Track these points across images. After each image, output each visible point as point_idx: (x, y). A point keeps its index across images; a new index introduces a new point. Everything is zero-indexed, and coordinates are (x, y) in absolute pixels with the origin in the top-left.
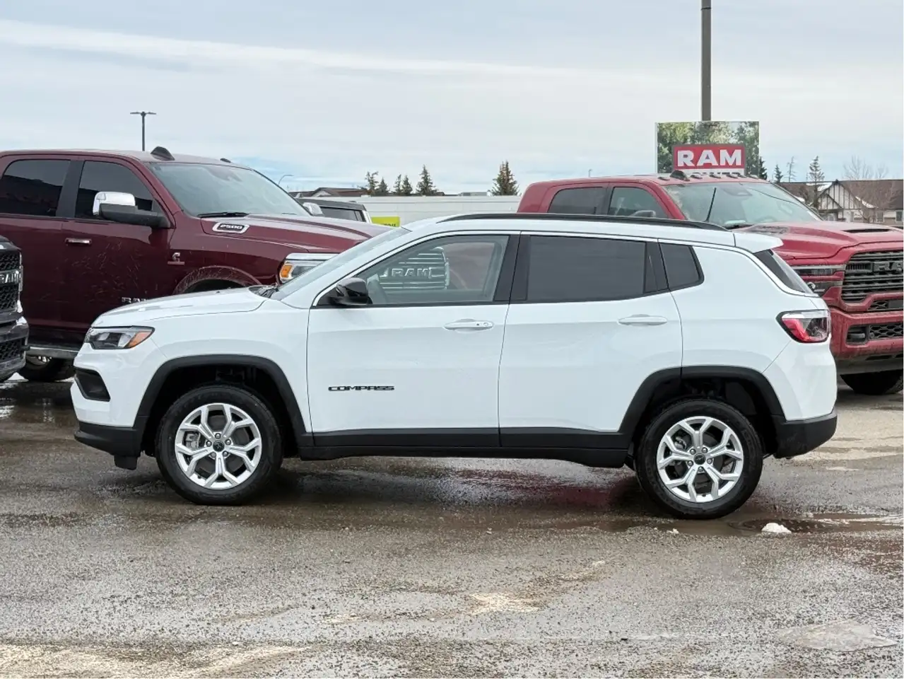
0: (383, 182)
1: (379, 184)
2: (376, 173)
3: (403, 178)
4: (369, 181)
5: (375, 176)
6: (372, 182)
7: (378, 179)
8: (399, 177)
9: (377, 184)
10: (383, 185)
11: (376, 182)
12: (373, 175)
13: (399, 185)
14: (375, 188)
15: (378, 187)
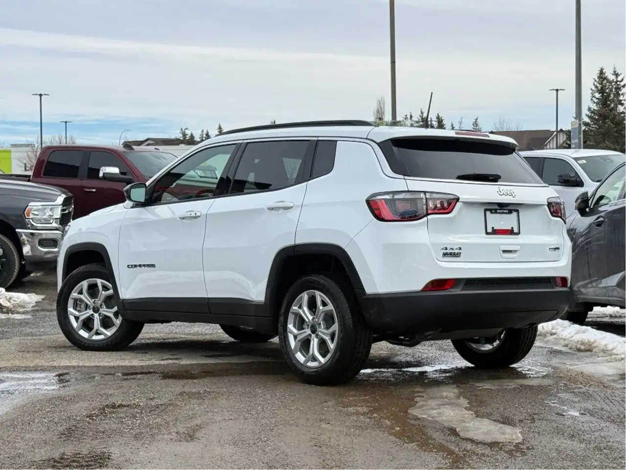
0: (192, 134)
1: (189, 135)
2: (187, 129)
3: (205, 132)
4: (182, 134)
5: (186, 130)
6: (184, 135)
7: (188, 132)
8: (203, 131)
9: (188, 136)
10: (192, 137)
11: (187, 135)
12: (185, 130)
13: (202, 137)
14: (187, 139)
15: (189, 138)
